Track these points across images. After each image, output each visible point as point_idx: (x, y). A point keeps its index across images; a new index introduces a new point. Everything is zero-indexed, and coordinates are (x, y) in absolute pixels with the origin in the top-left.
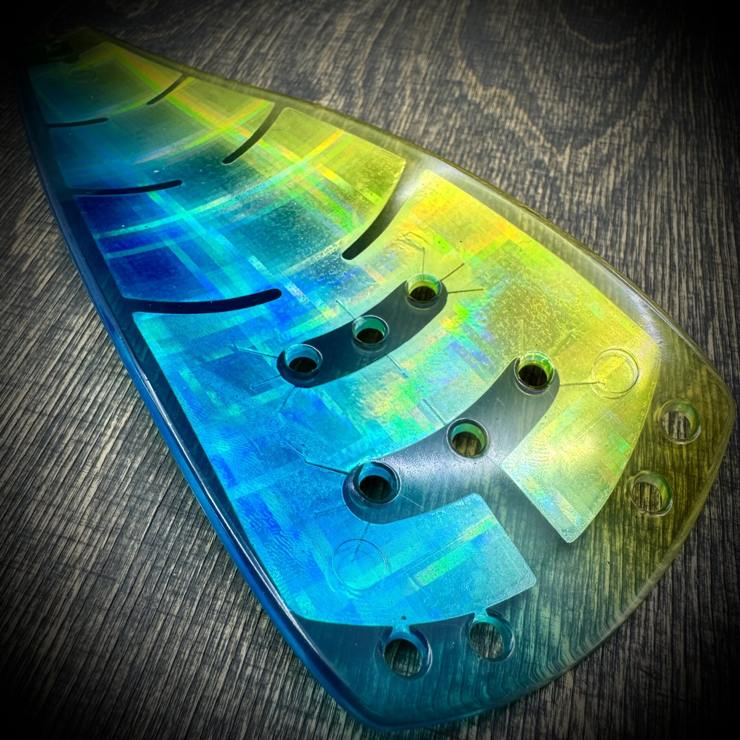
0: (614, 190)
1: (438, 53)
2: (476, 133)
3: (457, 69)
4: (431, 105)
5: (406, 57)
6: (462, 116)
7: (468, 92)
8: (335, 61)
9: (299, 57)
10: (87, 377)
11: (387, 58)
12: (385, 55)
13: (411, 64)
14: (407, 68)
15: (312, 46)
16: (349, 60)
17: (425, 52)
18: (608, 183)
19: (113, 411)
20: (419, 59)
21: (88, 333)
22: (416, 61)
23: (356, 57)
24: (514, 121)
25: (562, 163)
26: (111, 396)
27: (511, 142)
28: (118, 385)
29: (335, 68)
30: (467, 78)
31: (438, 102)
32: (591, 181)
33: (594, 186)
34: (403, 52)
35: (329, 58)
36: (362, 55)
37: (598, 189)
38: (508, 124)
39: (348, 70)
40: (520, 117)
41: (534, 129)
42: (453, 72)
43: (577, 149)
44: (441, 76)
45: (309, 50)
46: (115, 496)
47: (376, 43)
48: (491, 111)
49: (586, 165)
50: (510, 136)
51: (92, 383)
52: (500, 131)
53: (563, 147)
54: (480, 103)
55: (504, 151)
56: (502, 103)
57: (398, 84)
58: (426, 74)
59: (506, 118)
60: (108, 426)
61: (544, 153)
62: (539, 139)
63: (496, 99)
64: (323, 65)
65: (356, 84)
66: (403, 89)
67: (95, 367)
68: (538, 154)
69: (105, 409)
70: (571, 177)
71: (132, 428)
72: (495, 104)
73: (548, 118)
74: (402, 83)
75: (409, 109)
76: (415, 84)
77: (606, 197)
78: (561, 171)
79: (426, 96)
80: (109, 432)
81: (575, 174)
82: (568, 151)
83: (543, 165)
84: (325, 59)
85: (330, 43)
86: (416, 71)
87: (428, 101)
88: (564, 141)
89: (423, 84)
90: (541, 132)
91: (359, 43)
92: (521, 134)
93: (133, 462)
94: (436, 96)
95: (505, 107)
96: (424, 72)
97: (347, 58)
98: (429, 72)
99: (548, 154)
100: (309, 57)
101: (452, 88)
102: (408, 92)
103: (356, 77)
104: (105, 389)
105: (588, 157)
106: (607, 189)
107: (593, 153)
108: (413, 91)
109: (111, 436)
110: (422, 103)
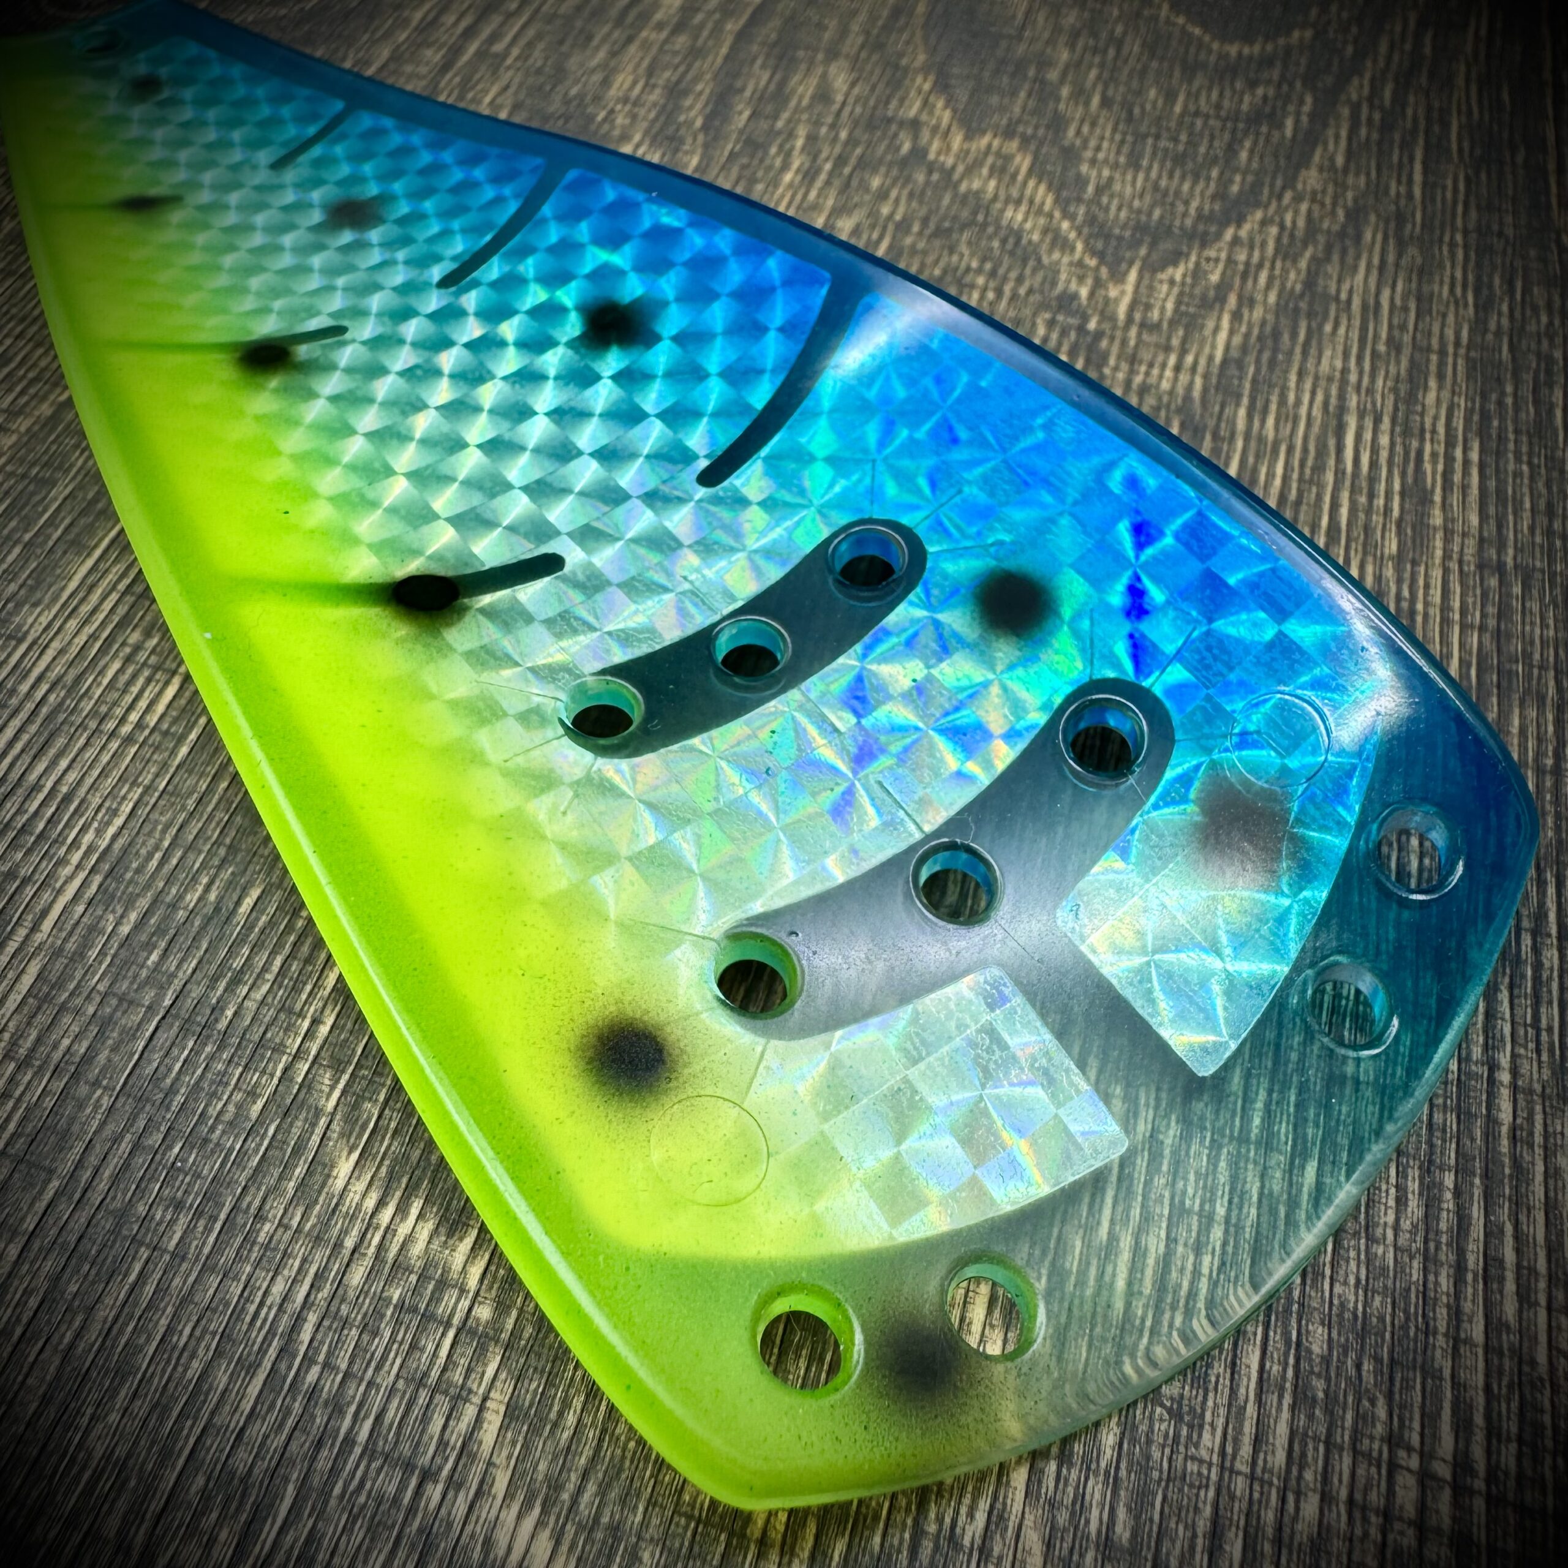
0: (1225, 361)
1: (875, 57)
2: (938, 233)
3: (913, 93)
4: (847, 170)
5: (803, 67)
6: (911, 195)
7: (930, 143)
8: (651, 72)
9: (572, 63)
10: (42, 739)
11: (763, 67)
12: (759, 62)
13: (813, 81)
14: (804, 88)
15: (604, 40)
16: (682, 69)
17: (847, 56)
18: (1213, 347)
19: (89, 813)
20: (833, 69)
21: (56, 645)
22: (824, 76)
23: (697, 64)
24: (1023, 208)
25: (1117, 301)
26: (89, 781)
27: (1012, 253)
28: (105, 758)
29: (649, 87)
30: (931, 113)
31: (862, 164)
32: (1175, 342)
33: (1183, 352)
34: (801, 53)
35: (638, 65)
36: (710, 59)
37: (1189, 359)
38: (1009, 214)
39: (676, 92)
40: (1038, 199)
41: (1065, 225)
42: (902, 101)
43: (1154, 271)
44: (875, 108)
45: (597, 48)
46: (72, 994)
47: (743, 36)
48: (976, 185)
49: (1170, 306)
50: (1011, 241)
51: (52, 752)
52: (990, 230)
53: (1124, 266)
54: (954, 168)
55: (993, 274)
56: (1002, 169)
57: (780, 124)
58: (844, 104)
59: (1007, 201)
60: (75, 844)
61: (1081, 279)
62: (1073, 249)
63: (990, 160)
64: (622, 81)
65: (689, 123)
66: (791, 135)
67: (62, 717)
68: (1068, 281)
69: (72, 808)
70: (1133, 332)
71: (125, 851)
72: (985, 171)
73: (1099, 204)
74: (789, 121)
75: (799, 178)
76: (817, 124)
77: (1206, 376)
78: (1113, 319)
79: (838, 149)
80: (76, 858)
81: (1143, 325)
82: (1133, 276)
83: (1075, 304)
84: (630, 68)
85: (644, 34)
86: (823, 96)
87: (840, 161)
88: (1128, 255)
89: (833, 126)
90: (1080, 234)
91: (705, 33)
92: (1036, 237)
93: (118, 924)
94: (859, 151)
95: (1007, 178)
96: (839, 98)
97: (676, 67)
98: (851, 100)
99: (1089, 281)
100: (594, 62)
101: (895, 135)
102: (800, 143)
103: (691, 108)
104: (77, 766)
105: (1176, 290)
106: (1211, 358)
107: (1189, 280)
108: (812, 139)
109: (79, 867)
110: (828, 166)
